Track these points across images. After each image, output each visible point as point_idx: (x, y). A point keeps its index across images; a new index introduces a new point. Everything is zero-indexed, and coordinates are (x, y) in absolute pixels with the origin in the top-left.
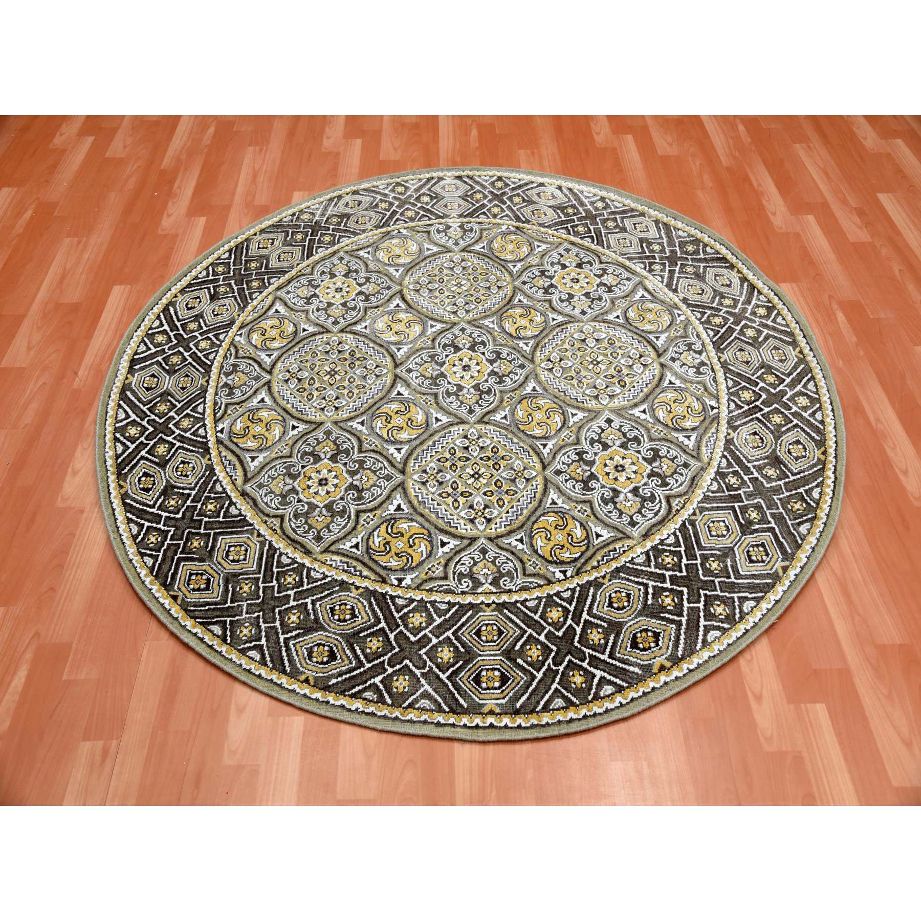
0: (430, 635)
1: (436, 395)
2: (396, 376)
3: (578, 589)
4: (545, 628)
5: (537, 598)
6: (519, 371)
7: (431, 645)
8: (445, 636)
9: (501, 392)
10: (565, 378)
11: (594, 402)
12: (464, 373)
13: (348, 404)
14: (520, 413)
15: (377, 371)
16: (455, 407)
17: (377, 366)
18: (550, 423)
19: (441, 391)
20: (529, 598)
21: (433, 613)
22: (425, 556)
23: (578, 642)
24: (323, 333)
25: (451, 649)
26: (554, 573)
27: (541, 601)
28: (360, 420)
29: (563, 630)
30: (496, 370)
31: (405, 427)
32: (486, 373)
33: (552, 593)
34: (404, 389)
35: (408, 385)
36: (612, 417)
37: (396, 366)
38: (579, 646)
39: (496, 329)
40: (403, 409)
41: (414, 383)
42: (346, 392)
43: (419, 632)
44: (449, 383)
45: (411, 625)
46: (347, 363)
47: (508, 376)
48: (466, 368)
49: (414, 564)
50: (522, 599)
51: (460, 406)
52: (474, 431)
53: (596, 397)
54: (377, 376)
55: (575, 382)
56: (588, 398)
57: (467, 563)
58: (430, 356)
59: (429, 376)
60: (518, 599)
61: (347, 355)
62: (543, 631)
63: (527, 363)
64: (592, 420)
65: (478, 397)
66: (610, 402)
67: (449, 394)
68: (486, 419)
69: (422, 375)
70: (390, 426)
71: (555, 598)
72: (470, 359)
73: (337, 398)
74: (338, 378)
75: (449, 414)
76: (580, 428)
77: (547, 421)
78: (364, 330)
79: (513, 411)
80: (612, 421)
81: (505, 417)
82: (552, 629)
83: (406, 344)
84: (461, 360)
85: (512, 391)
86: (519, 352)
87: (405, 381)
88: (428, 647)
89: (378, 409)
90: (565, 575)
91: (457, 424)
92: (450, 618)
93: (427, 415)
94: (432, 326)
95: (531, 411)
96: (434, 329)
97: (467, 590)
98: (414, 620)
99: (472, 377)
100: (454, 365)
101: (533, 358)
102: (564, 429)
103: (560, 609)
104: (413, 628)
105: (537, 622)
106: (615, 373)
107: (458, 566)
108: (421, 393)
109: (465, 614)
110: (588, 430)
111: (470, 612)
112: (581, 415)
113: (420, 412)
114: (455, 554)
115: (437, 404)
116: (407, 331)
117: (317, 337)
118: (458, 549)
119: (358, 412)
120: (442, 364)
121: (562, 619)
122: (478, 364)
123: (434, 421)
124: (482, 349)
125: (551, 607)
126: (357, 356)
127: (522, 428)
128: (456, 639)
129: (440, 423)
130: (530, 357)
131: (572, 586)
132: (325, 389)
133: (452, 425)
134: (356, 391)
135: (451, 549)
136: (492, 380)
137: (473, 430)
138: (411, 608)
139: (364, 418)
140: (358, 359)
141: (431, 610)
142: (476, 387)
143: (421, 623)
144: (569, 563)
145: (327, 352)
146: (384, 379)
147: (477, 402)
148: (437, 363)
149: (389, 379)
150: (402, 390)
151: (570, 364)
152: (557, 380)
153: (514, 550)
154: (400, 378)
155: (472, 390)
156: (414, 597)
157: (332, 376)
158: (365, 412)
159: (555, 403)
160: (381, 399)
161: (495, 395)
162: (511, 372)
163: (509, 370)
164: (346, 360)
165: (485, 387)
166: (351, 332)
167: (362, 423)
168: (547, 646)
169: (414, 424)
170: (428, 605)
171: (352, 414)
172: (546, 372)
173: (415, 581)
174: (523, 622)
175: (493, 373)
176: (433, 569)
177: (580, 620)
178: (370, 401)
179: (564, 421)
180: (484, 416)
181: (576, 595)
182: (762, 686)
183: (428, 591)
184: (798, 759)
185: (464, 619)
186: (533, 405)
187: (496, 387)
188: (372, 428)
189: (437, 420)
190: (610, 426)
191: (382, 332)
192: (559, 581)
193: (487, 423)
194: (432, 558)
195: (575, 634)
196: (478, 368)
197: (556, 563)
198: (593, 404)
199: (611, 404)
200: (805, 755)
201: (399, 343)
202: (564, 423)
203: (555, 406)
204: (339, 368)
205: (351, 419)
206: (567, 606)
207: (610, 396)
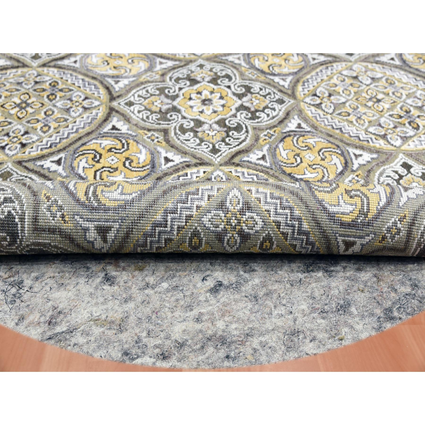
1: (166, 132)
2: (112, 110)
6: (277, 106)
9: (254, 128)
10: (340, 114)
11: (382, 142)
12: (205, 108)
13: (40, 140)
14: (284, 154)
15: (86, 103)
16: (193, 145)
17: (86, 98)
18: (326, 165)
19: (172, 126)
24: (18, 67)
28: (56, 158)
30: (246, 104)
31: (121, 167)
32: (233, 108)
34: (122, 123)
35: (127, 119)
36: (410, 162)
37: (112, 98)
39: (243, 64)
40: (119, 146)
41: (135, 117)
42: (39, 126)
44: (184, 118)
46: (45, 94)
47: (263, 111)
48: (206, 102)
51: (199, 145)
52: (221, 174)
53: (384, 137)
54: (85, 109)
55: (352, 118)
56: (373, 137)
58: (158, 89)
59: (158, 110)
61: (46, 86)
63: (286, 98)
64: (383, 163)
65: (224, 134)
66: (403, 144)
67: (183, 130)
68: (236, 160)
69: (146, 109)
70: (98, 166)
72: (212, 93)
73: (26, 133)
74: (30, 110)
75: (185, 153)
76: (369, 171)
77: (322, 163)
78: (73, 65)
79: (273, 151)
80: (410, 167)
81: (263, 158)
83: (126, 77)
84: (199, 93)
85: (270, 128)
86: (275, 87)
87: (123, 115)
89: (83, 145)
91: (196, 165)
93: (153, 154)
94: (161, 63)
95: (298, 151)
96: (164, 66)
99: (215, 112)
100: (190, 99)
101: (293, 93)
102: (346, 174)
106: (403, 114)
108: (144, 129)
110: (381, 174)
112: (367, 157)
113: (144, 151)
115: (167, 141)
116: (129, 66)
117: (9, 71)
119: (54, 149)
120: (174, 98)
122: (221, 98)
123: (163, 161)
124: (226, 82)
126: (60, 86)
127: (288, 170)
129: (170, 164)
130: (290, 92)
132: (10, 123)
133: (188, 166)
134: (53, 125)
136: (242, 116)
137: (218, 173)
139: (62, 155)
140: (61, 90)
142: (221, 123)
145: (19, 84)
146: (94, 112)
147: (223, 140)
148: (167, 96)
149: (101, 113)
150: (119, 125)
151: (343, 100)
152: (329, 116)
154: (117, 112)
155: (216, 126)
157: (21, 108)
158: (64, 149)
159: (330, 142)
160: (88, 134)
161: (247, 132)
162: (266, 107)
163: (264, 105)
164: (44, 90)
165: (233, 123)
166: (55, 66)
167: (59, 162)
169: (134, 164)
171: (45, 152)
172: (313, 108)
175: (242, 108)
178: (72, 136)
179: (346, 163)
180: (233, 157)
186: (300, 144)
187: (249, 123)
188: (73, 168)
189: (167, 160)
190: (409, 172)
191: (96, 66)
193: (238, 165)
196: (222, 102)
198: (381, 144)
199: (405, 147)
201: (118, 77)
202: (346, 165)
203: (330, 145)
204: (33, 99)
205: (42, 157)
207: (401, 138)
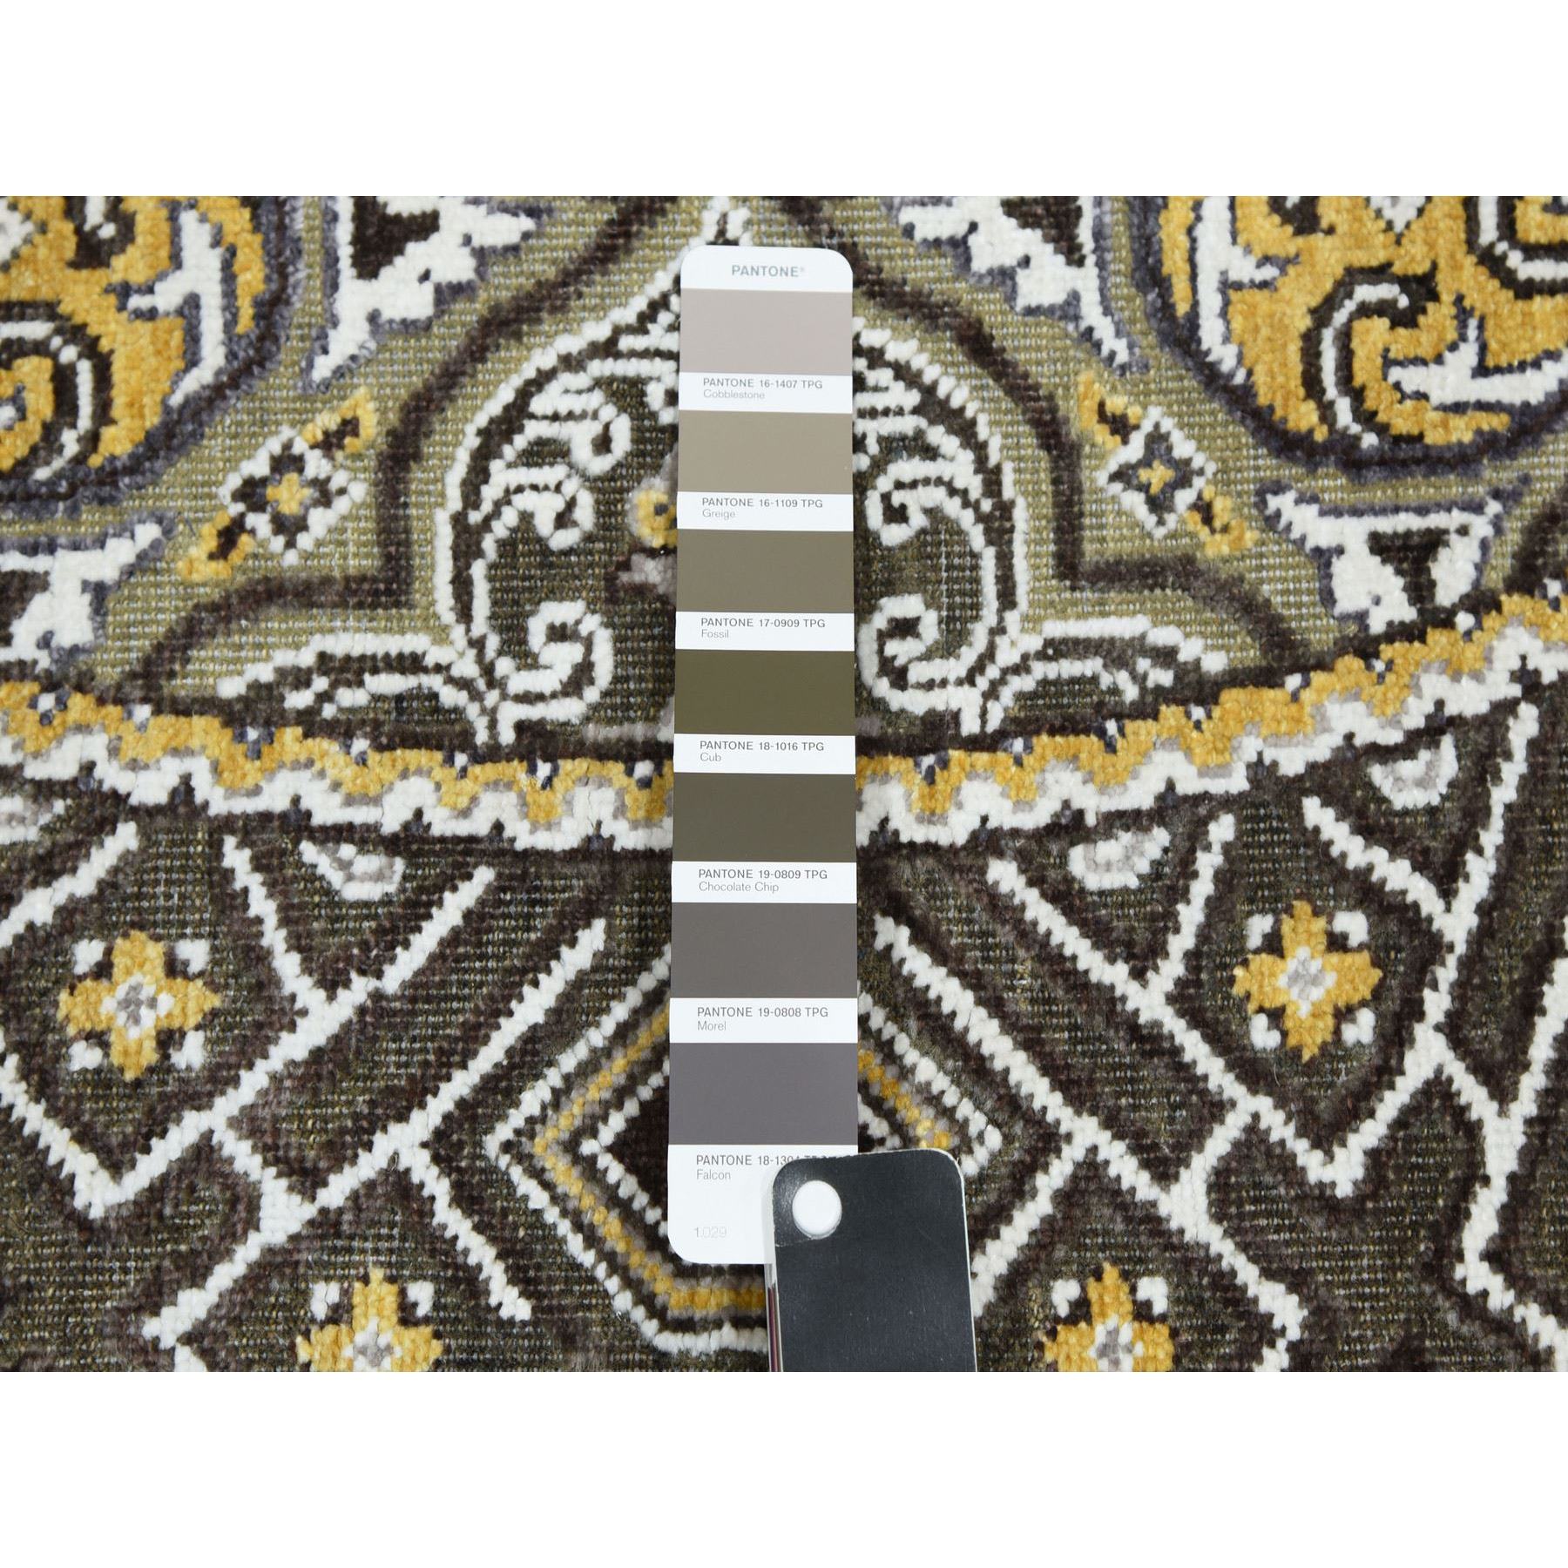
0: (243, 1157)
3: (1525, 726)
4: (1217, 1109)
5: (1169, 807)
7: (248, 1252)
8: (369, 1165)
20: (1092, 804)
21: (274, 937)
22: (213, 355)
23: (1495, 1257)
25: (422, 1294)
26: (1323, 558)
27: (1195, 838)
29: (1371, 1133)
33: (1292, 763)
38: (1500, 1297)
43: (156, 1126)
45: (84, 1057)
49: (118, 441)
50: (1038, 816)
57: (580, 437)
60: (1005, 817)
62: (1194, 1138)
71: (1315, 812)
82: (1278, 1126)
88: (224, 1276)
90: (1420, 589)
92: (417, 987)
97: (568, 710)
98: (107, 1004)
103: (1354, 925)
104: (102, 1079)
105: (1151, 1042)
107: (501, 475)
109: (546, 953)
111: (593, 938)
114: (478, 349)
118: (506, 285)
121: (1362, 1029)
125: (1278, 905)
128: (465, 1198)
131: (1469, 700)
135: (448, 295)
138: (83, 882)
141: (262, 905)
143: (168, 1039)
144: (1461, 460)
153: (988, 308)
156: (112, 776)
168: (1225, 1283)
170: (236, 857)
173: (122, 613)
174: (1030, 1041)
176: (289, 495)
177: (1520, 1036)
181: (1503, 794)
183: (234, 715)
185: (533, 1006)
192: (1366, 648)
194: (279, 382)
195: (1474, 1175)
197: (1351, 461)
206: (1421, 891)
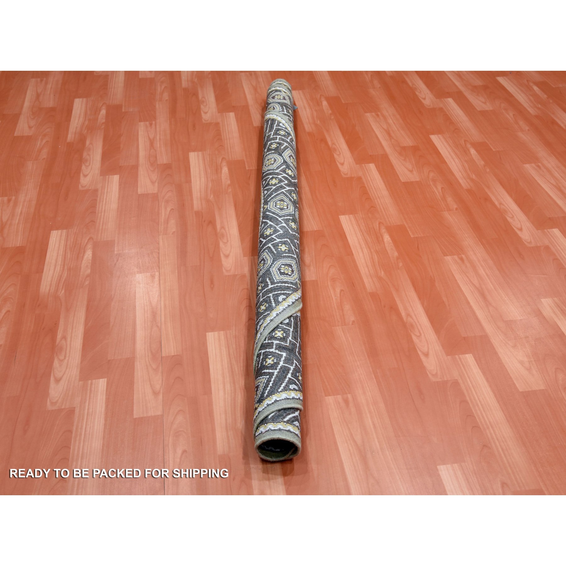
182: (428, 349)
184: (456, 383)
200: (460, 381)
